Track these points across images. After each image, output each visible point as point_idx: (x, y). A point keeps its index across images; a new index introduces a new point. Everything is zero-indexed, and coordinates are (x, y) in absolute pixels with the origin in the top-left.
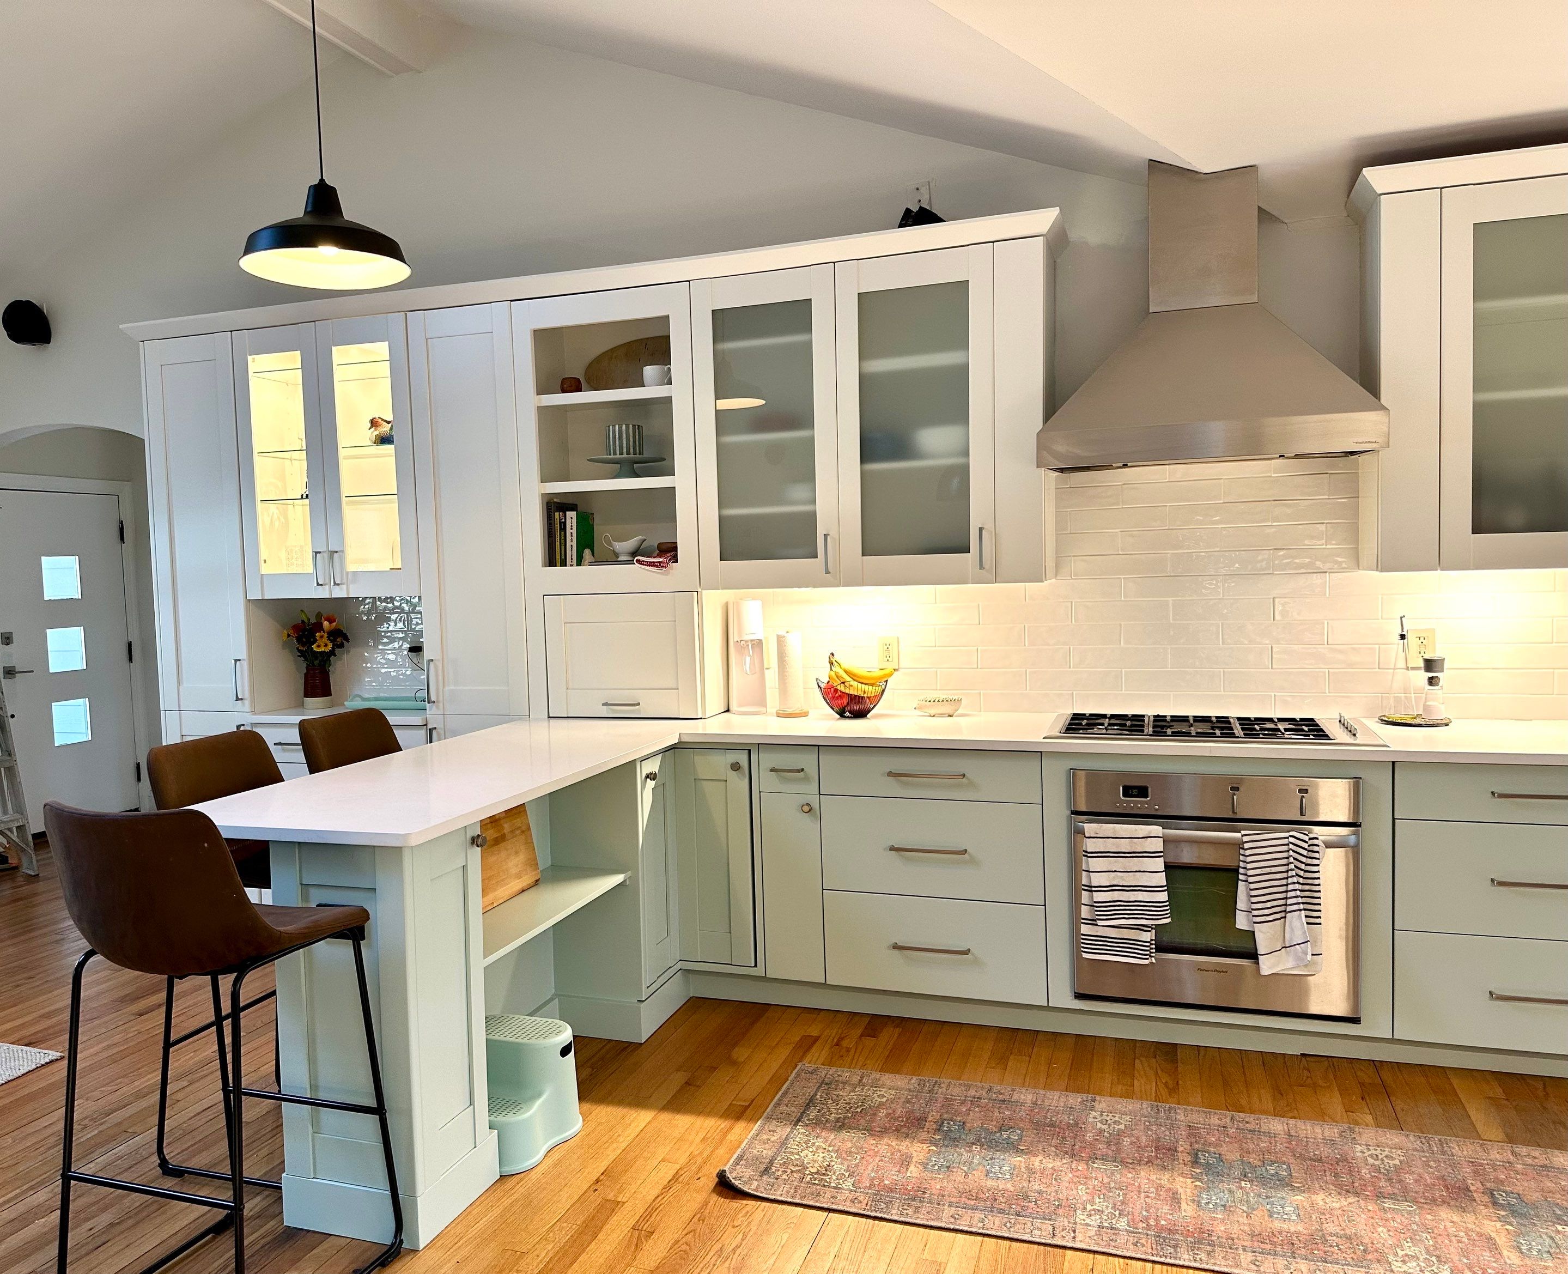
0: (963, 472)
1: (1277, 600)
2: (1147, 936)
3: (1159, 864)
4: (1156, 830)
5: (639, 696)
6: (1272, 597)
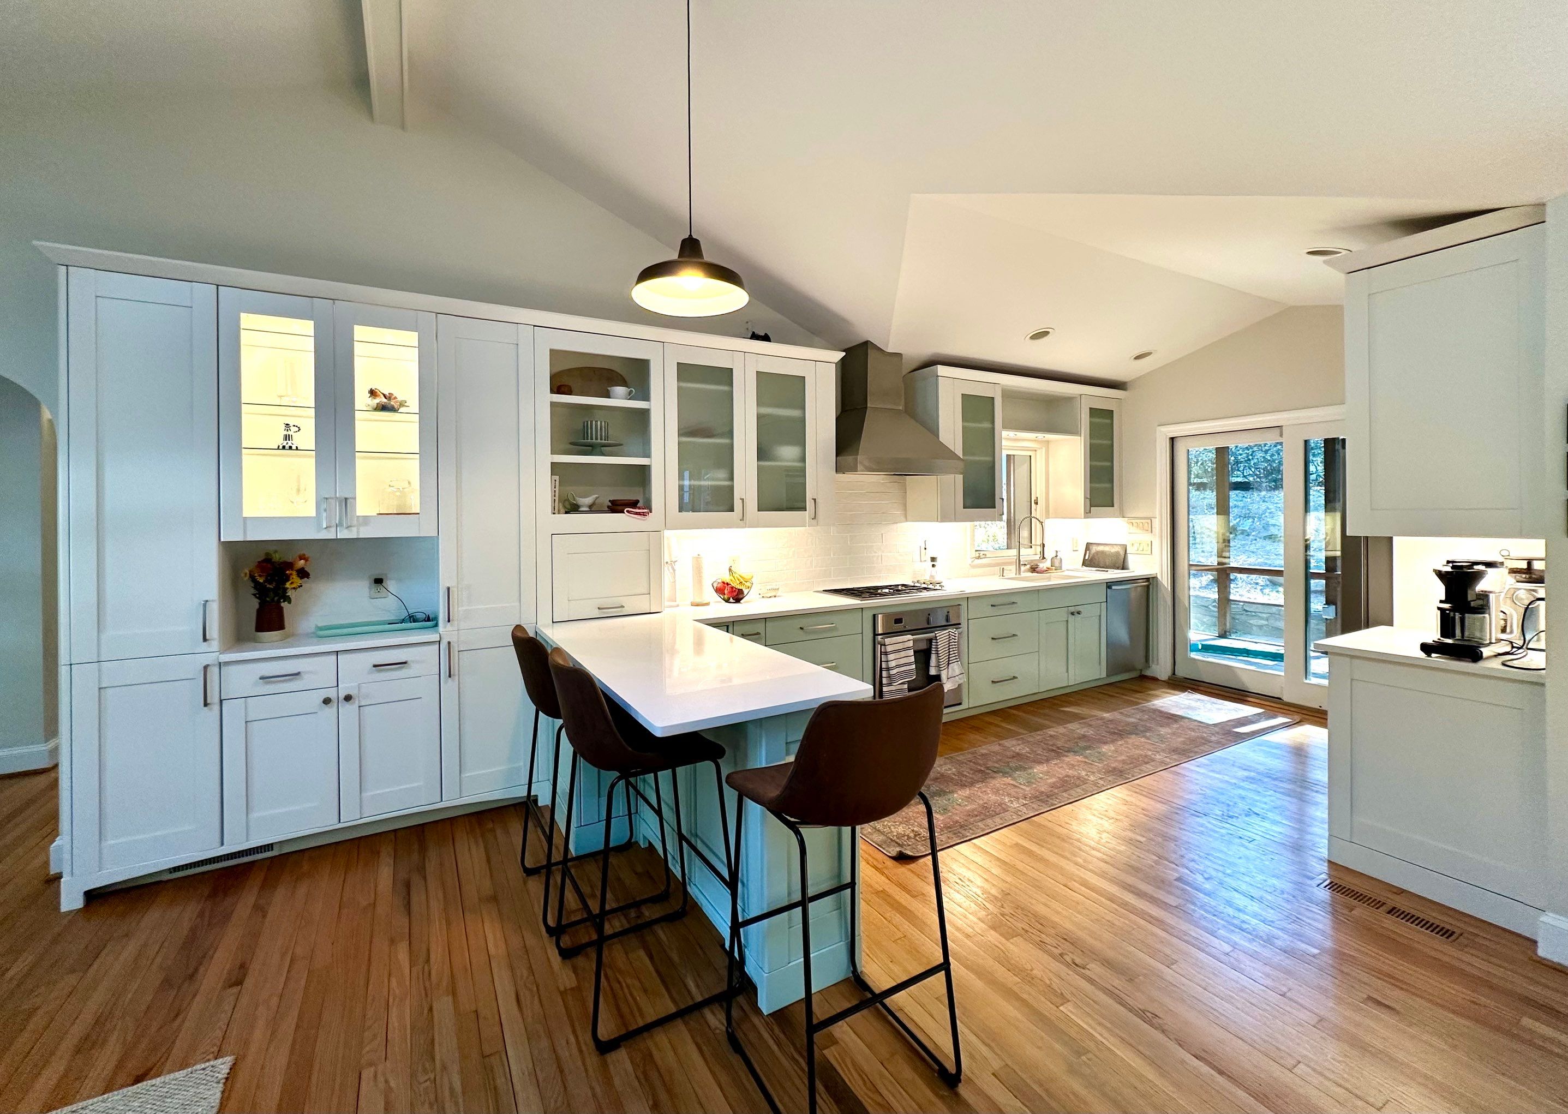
0: (802, 472)
2: (906, 686)
3: (911, 652)
4: (910, 637)
5: (623, 600)
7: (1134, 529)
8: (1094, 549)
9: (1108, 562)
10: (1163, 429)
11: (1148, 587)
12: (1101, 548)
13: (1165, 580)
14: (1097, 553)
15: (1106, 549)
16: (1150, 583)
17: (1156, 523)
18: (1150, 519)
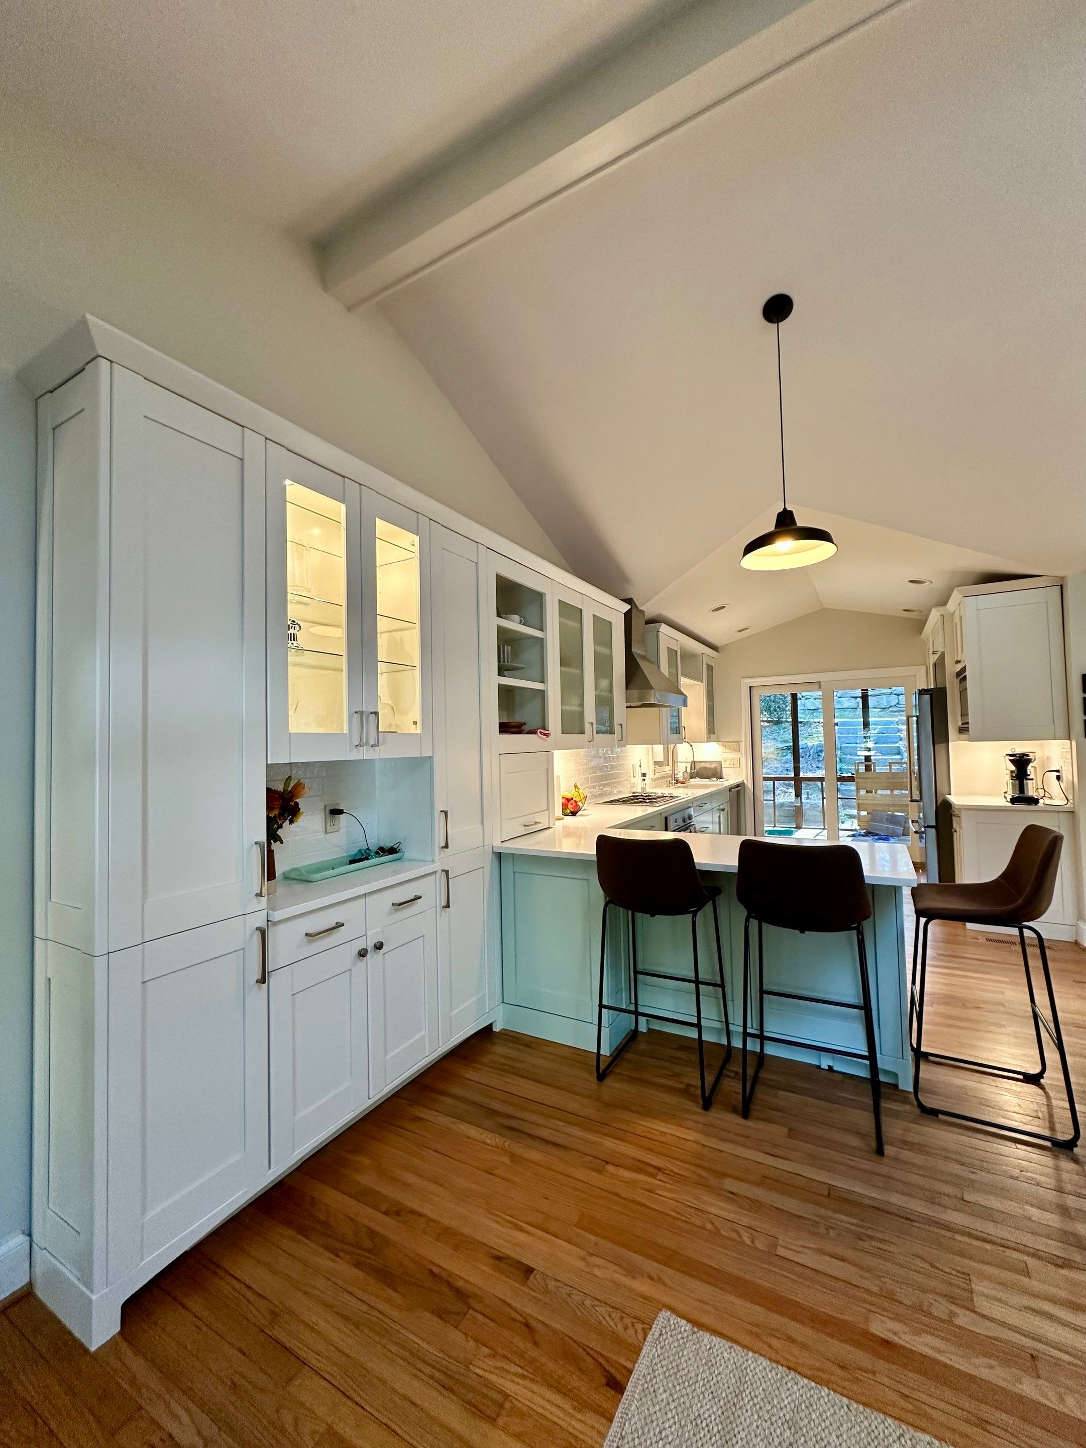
7: (726, 750)
8: (698, 766)
9: (709, 774)
10: (746, 681)
11: (738, 792)
12: (703, 765)
13: (749, 785)
14: (701, 768)
15: (707, 765)
16: (740, 786)
17: (743, 745)
18: (738, 742)
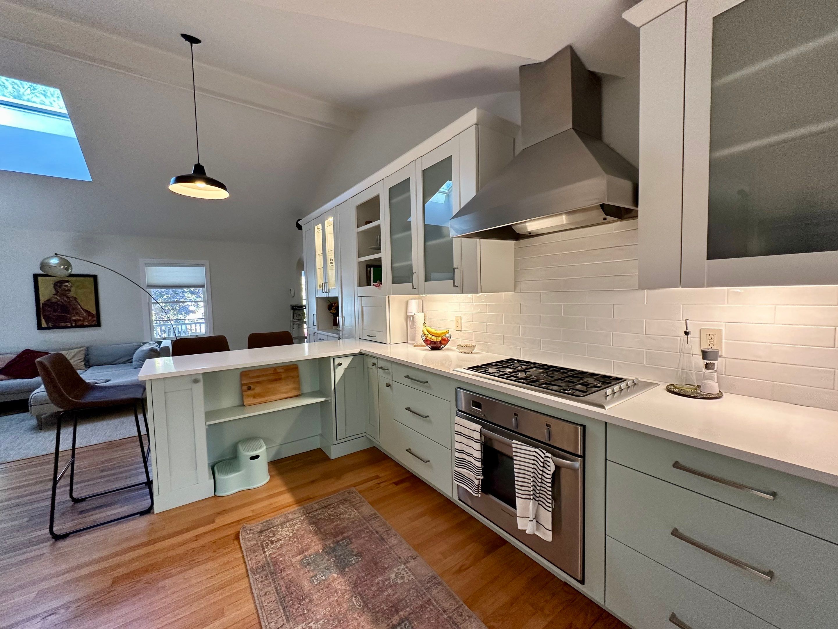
1: (615, 306)
3: (478, 446)
5: (376, 334)
6: (613, 304)
